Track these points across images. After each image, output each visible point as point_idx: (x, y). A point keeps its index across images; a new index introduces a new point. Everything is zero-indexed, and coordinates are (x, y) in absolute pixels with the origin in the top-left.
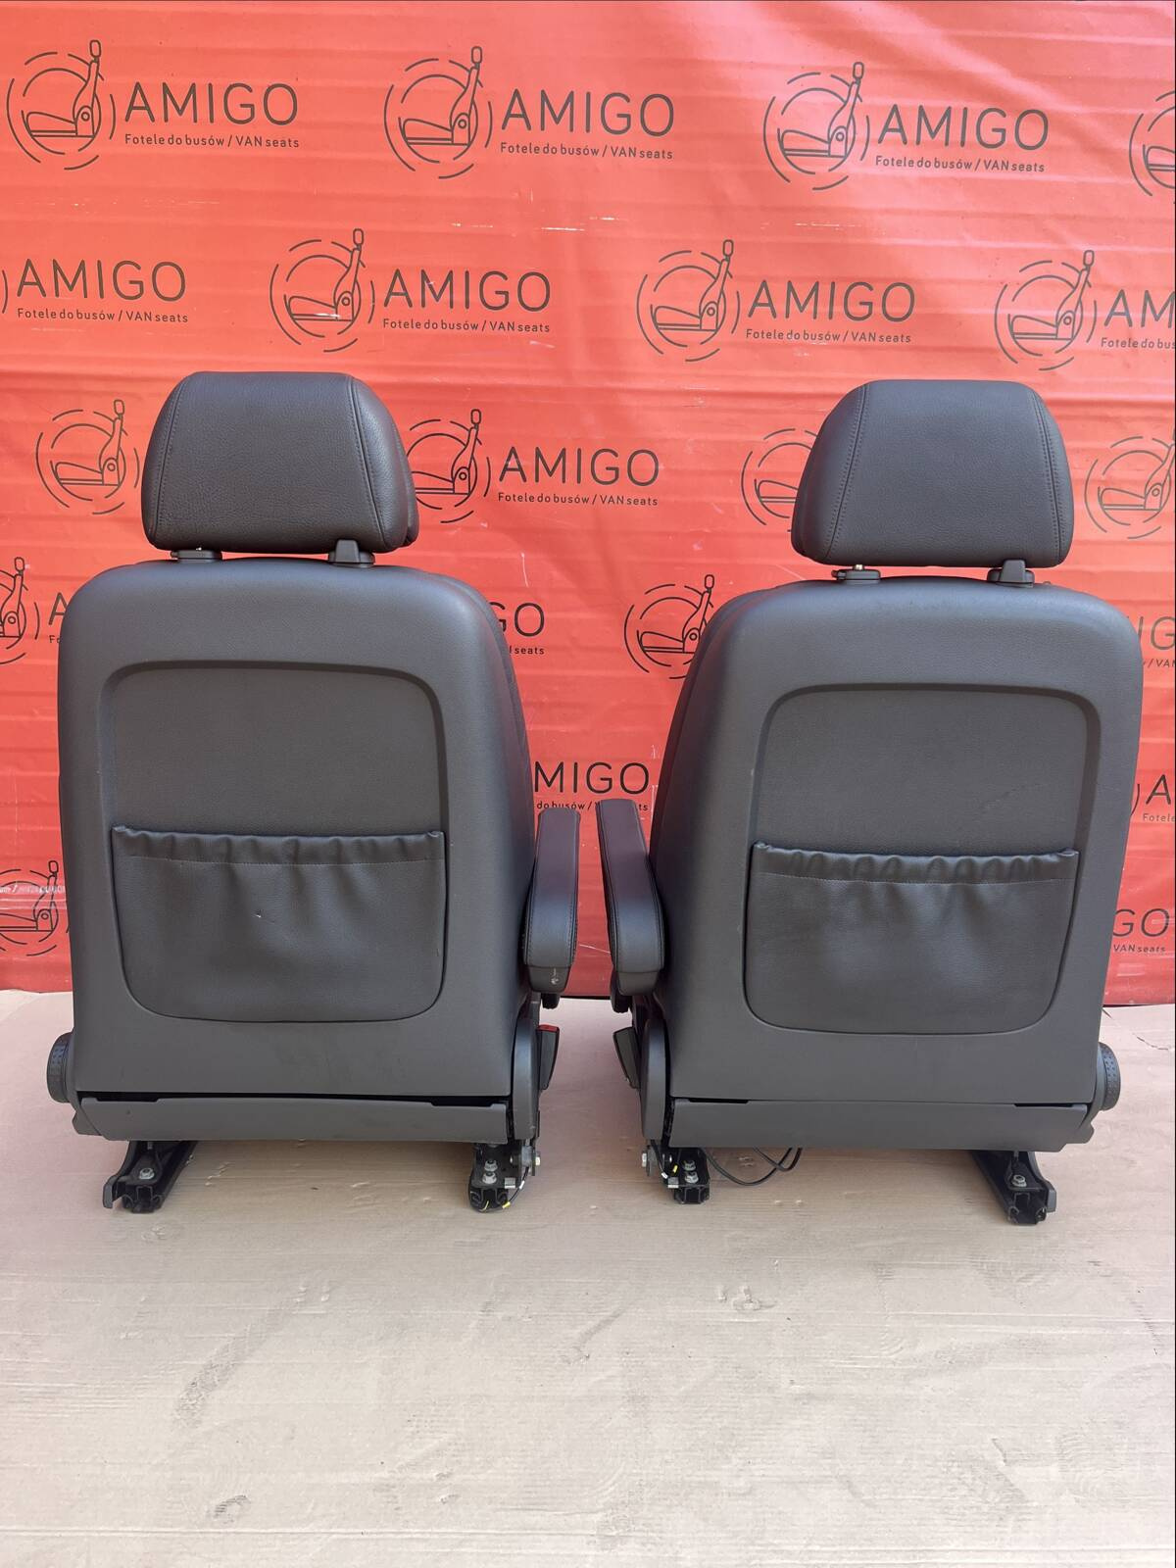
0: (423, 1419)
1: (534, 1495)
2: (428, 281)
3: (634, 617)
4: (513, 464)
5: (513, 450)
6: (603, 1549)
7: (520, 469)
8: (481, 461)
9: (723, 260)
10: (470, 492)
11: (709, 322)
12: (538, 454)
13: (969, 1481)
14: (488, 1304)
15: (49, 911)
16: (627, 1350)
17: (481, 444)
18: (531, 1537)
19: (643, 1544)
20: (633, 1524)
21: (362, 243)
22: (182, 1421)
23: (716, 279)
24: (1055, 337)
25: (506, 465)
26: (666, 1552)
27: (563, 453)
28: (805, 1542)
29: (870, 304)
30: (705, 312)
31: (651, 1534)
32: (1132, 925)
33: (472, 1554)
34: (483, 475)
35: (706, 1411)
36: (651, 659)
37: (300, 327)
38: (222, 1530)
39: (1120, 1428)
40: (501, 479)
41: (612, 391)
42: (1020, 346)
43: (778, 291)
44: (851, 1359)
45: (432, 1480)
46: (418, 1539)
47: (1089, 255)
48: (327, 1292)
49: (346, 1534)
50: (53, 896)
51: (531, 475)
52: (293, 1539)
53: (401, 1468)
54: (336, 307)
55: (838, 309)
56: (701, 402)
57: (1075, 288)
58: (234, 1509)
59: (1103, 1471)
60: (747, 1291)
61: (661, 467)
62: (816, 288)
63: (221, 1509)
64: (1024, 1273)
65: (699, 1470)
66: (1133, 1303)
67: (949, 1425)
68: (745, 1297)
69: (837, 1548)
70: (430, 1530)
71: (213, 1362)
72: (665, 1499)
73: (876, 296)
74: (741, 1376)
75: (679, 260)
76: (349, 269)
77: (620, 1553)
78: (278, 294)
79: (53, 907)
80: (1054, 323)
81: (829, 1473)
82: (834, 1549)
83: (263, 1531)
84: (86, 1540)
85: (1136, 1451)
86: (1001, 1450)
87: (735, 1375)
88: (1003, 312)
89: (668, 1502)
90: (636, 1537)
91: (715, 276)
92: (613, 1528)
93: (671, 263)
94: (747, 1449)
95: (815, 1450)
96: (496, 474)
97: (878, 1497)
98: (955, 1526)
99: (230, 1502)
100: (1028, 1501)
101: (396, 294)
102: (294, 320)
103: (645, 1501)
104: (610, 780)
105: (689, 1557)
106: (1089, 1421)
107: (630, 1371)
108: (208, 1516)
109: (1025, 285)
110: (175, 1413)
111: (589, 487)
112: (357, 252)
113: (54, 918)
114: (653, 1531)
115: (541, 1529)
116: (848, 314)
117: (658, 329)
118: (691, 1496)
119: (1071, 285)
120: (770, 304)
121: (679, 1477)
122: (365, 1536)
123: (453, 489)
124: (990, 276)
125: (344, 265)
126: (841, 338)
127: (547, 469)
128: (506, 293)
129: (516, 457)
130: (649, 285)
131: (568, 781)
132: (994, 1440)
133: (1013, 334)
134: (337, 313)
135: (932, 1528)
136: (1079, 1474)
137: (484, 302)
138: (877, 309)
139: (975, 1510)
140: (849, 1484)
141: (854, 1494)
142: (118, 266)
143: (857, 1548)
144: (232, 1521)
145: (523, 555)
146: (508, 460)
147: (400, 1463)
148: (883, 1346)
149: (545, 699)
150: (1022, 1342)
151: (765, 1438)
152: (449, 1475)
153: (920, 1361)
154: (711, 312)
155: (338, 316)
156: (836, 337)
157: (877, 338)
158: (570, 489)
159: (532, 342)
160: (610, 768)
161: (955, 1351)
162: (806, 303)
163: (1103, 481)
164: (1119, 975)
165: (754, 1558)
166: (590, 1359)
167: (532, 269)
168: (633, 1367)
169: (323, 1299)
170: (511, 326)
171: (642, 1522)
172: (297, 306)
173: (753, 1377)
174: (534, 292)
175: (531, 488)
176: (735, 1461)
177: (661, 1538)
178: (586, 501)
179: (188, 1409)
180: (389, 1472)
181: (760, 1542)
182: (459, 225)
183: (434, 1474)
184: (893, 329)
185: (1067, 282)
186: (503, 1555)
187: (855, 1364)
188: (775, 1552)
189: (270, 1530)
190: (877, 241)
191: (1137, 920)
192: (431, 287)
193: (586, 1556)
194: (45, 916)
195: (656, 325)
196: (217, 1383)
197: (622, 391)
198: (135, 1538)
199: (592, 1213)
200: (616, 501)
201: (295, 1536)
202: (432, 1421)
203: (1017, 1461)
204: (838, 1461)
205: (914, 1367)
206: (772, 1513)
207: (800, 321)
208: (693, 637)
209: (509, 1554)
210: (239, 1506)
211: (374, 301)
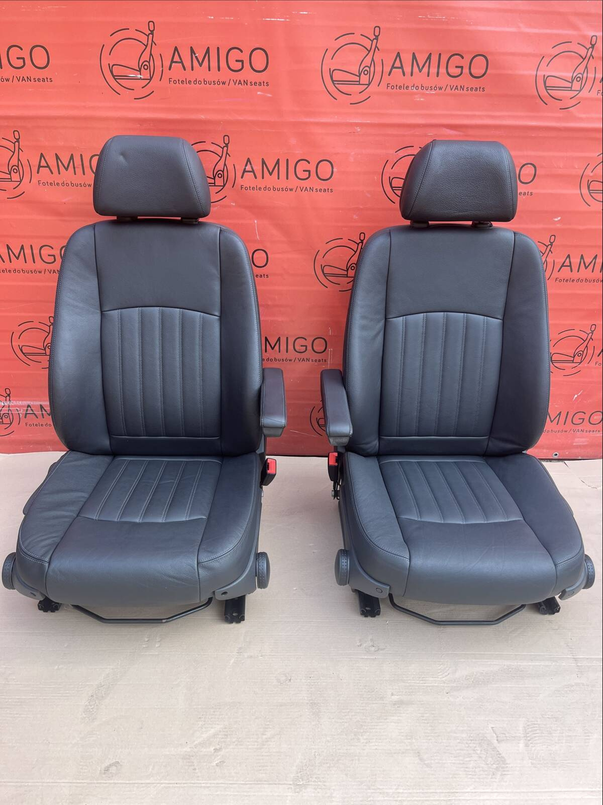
0: (207, 717)
1: (262, 761)
2: (195, 54)
3: (320, 257)
4: (248, 168)
5: (249, 160)
6: (295, 792)
7: (253, 171)
8: (230, 167)
9: (374, 39)
10: (224, 185)
11: (364, 79)
12: (263, 162)
13: (479, 752)
14: (240, 648)
15: (8, 414)
16: (310, 676)
17: (230, 156)
18: (259, 786)
19: (315, 789)
20: (311, 777)
21: (154, 30)
22: (87, 718)
23: (369, 51)
24: (571, 89)
25: (245, 169)
26: (326, 793)
27: (278, 162)
28: (395, 787)
29: (462, 67)
30: (362, 73)
31: (319, 783)
32: (584, 419)
33: (231, 795)
34: (232, 175)
35: (349, 712)
36: (328, 280)
37: (119, 83)
38: (107, 782)
39: (556, 721)
40: (242, 177)
41: (306, 123)
42: (549, 94)
43: (407, 58)
44: (422, 680)
45: (211, 752)
46: (204, 787)
47: (594, 38)
48: (159, 642)
49: (169, 784)
50: (9, 406)
51: (259, 175)
52: (143, 787)
53: (196, 746)
54: (140, 71)
55: (443, 70)
56: (359, 130)
57: (584, 59)
58: (113, 770)
59: (546, 746)
60: (372, 640)
61: (335, 170)
62: (429, 58)
63: (107, 769)
64: (513, 628)
65: (344, 746)
66: (568, 646)
67: (470, 719)
68: (371, 644)
69: (410, 791)
70: (210, 782)
71: (102, 683)
72: (327, 763)
73: (465, 63)
74: (367, 691)
75: (348, 39)
76: (146, 46)
77: (304, 794)
78: (105, 63)
79: (10, 412)
80: (571, 81)
81: (409, 748)
82: (409, 791)
83: (127, 782)
84: (40, 787)
85: (564, 735)
86: (496, 734)
87: (364, 690)
88: (541, 73)
89: (328, 765)
90: (311, 785)
91: (369, 49)
92: (301, 780)
93: (342, 41)
94: (368, 734)
95: (402, 734)
96: (239, 174)
97: (432, 762)
98: (470, 778)
99: (111, 765)
100: (507, 764)
101: (176, 62)
102: (115, 79)
103: (317, 764)
104: (306, 346)
105: (338, 796)
106: (541, 717)
107: (311, 688)
108: (100, 773)
109: (555, 56)
110: (83, 714)
111: (293, 182)
112: (151, 36)
113: (11, 417)
114: (320, 782)
115: (265, 781)
116: (448, 73)
117: (334, 84)
118: (340, 761)
119: (582, 57)
120: (402, 67)
121: (334, 750)
122: (178, 785)
123: (215, 183)
124: (534, 51)
125: (143, 44)
126: (443, 89)
127: (269, 171)
128: (242, 61)
129: (251, 164)
130: (329, 54)
131: (283, 347)
132: (492, 728)
133: (546, 87)
134: (141, 75)
135: (458, 779)
136: (533, 748)
137: (229, 68)
138: (466, 71)
139: (481, 769)
140: (418, 754)
141: (421, 760)
142: (9, 48)
143: (421, 791)
144: (112, 776)
145: (256, 221)
146: (246, 165)
147: (195, 743)
148: (439, 673)
149: (270, 303)
150: (510, 670)
151: (378, 727)
152: (220, 749)
153: (458, 681)
154: (366, 72)
155: (142, 76)
156: (440, 88)
157: (465, 89)
158: (283, 183)
159: (259, 93)
160: (306, 340)
161: (476, 675)
162: (423, 67)
163: (591, 177)
164: (574, 444)
165: (370, 797)
166: (292, 681)
167: (257, 46)
168: (312, 685)
169: (157, 646)
170: (246, 82)
171: (315, 776)
172: (116, 70)
173: (373, 692)
174: (259, 60)
175: (260, 182)
176: (362, 741)
177: (324, 785)
178: (291, 190)
179: (90, 711)
180: (190, 748)
181: (373, 788)
182: (212, 17)
183: (212, 749)
184: (475, 83)
185: (580, 55)
186: (246, 796)
187: (425, 683)
188: (380, 793)
189: (131, 782)
190: (467, 27)
191: (587, 417)
192: (196, 57)
193: (287, 796)
194: (6, 417)
195: (333, 81)
196: (104, 695)
197: (312, 123)
198: (64, 786)
199: (294, 592)
200: (309, 190)
201: (143, 785)
202: (212, 718)
203: (503, 740)
204: (414, 741)
205: (455, 685)
206: (380, 771)
207: (419, 78)
208: (353, 268)
209: (249, 796)
210: (115, 768)
211: (162, 67)
